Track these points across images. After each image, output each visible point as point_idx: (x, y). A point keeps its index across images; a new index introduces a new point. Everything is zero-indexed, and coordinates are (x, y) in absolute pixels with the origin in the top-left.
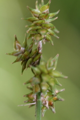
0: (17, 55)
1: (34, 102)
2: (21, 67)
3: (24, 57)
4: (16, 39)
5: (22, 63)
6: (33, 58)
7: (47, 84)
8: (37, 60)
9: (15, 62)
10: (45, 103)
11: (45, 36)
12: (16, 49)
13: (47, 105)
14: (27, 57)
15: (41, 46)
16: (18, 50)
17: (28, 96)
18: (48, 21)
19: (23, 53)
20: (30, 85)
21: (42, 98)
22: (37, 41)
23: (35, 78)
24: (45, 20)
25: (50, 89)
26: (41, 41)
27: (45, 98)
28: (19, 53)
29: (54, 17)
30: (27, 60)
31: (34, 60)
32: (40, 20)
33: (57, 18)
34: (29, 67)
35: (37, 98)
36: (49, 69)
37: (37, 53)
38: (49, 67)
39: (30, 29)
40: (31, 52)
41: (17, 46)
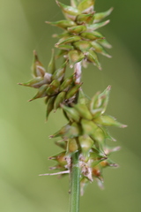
0: (39, 86)
1: (67, 170)
2: (45, 107)
3: (51, 90)
4: (36, 57)
5: (47, 100)
6: (66, 93)
7: (89, 138)
8: (72, 96)
9: (35, 98)
10: (87, 172)
11: (87, 54)
12: (36, 76)
13: (90, 175)
14: (56, 91)
15: (79, 72)
16: (39, 78)
17: (56, 158)
18: (92, 28)
19: (49, 83)
20: (60, 140)
21: (80, 163)
22: (73, 61)
23: (69, 127)
24: (87, 25)
25: (94, 147)
26: (79, 64)
27: (86, 163)
28: (41, 82)
29: (103, 20)
30: (56, 95)
31: (68, 96)
32: (78, 24)
33: (108, 21)
34: (59, 107)
35: (72, 163)
36: (94, 112)
37: (73, 84)
38: (94, 108)
39: (61, 40)
40: (62, 82)
41: (38, 71)
